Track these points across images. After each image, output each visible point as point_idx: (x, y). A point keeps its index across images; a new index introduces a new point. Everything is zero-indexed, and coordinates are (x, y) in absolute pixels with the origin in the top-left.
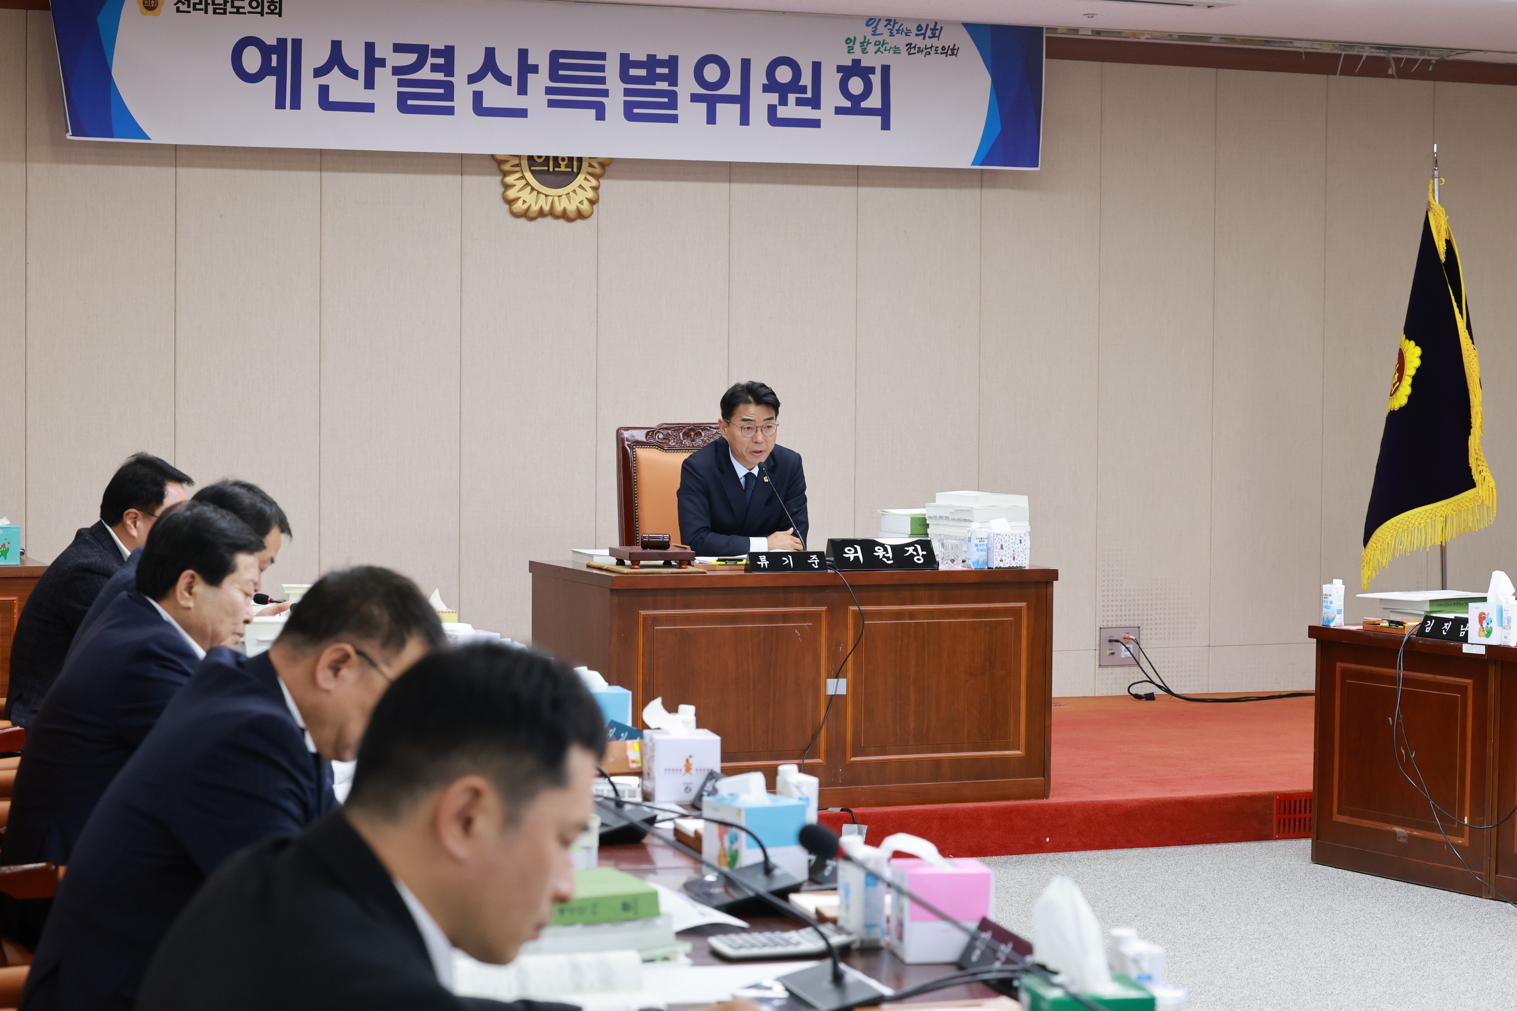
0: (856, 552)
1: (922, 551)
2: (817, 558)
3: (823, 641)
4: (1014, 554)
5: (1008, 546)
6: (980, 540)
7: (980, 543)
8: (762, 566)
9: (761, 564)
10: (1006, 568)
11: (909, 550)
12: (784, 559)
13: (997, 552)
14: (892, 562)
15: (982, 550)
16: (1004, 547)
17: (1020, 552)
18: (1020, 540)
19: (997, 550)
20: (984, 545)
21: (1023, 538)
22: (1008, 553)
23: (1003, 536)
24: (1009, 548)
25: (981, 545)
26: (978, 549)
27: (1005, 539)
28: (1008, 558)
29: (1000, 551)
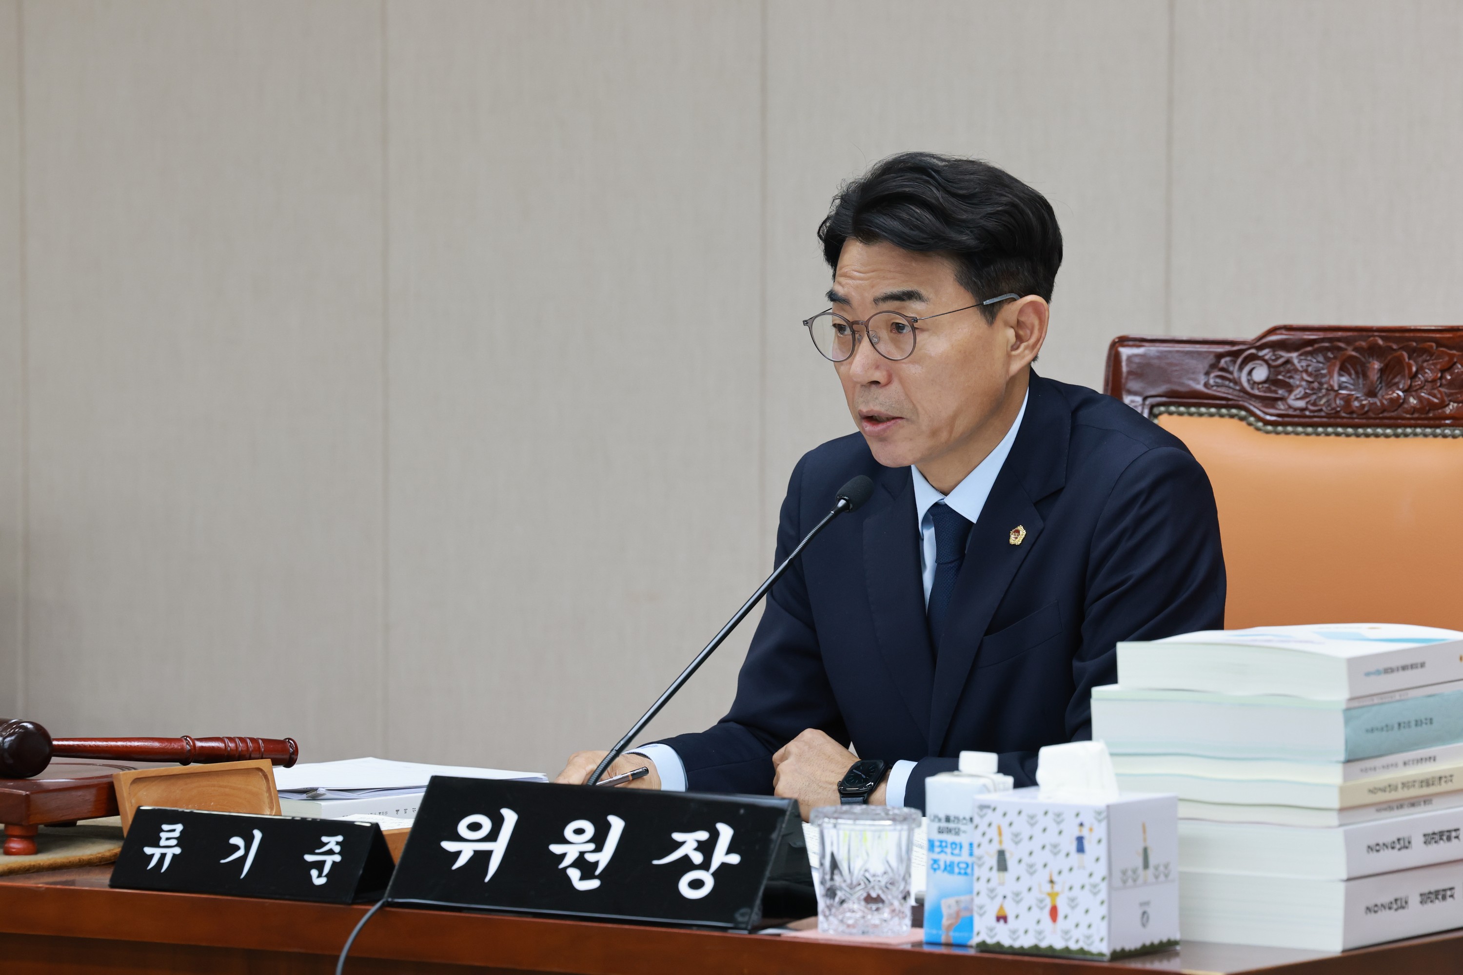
0: (494, 833)
1: (728, 852)
2: (337, 848)
4: (1053, 895)
5: (1027, 860)
6: (944, 824)
7: (945, 837)
8: (152, 865)
9: (151, 857)
10: (1021, 952)
11: (681, 844)
12: (231, 840)
13: (983, 880)
14: (593, 884)
15: (949, 868)
16: (1011, 862)
17: (1077, 888)
18: (1080, 840)
19: (984, 873)
20: (961, 847)
21: (1091, 830)
22: (1030, 889)
23: (1005, 814)
24: (1031, 869)
25: (949, 845)
26: (935, 861)
27: (1014, 829)
28: (1030, 909)
29: (995, 875)
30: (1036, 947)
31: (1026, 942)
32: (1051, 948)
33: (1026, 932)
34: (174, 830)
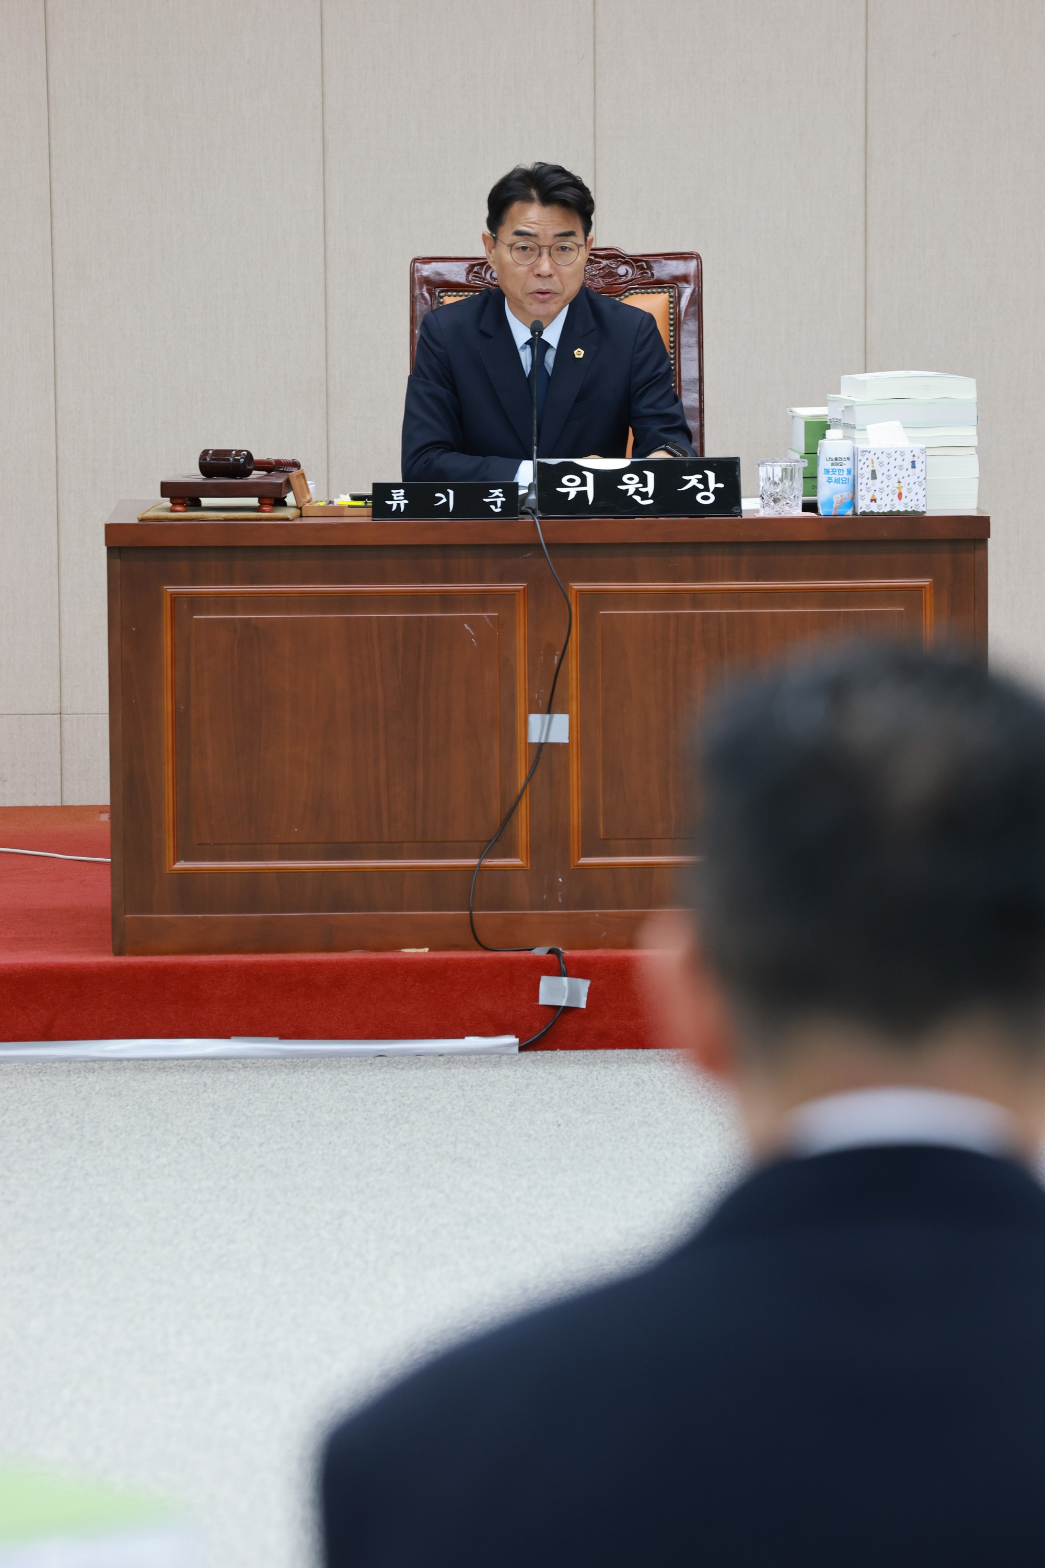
0: (584, 483)
1: (716, 483)
2: (501, 495)
3: (520, 644)
4: (900, 488)
5: (887, 473)
6: (834, 462)
7: (833, 467)
8: (394, 508)
9: (392, 505)
10: (884, 514)
11: (690, 480)
12: (438, 495)
13: (864, 484)
14: (651, 502)
15: (837, 481)
16: (878, 475)
17: (912, 484)
18: (913, 462)
19: (864, 481)
20: (843, 471)
21: (919, 457)
22: (888, 486)
23: (875, 454)
24: (889, 477)
25: (837, 471)
26: (830, 478)
27: (879, 460)
28: (888, 495)
29: (870, 481)
30: (891, 511)
31: (886, 510)
32: (898, 511)
33: (886, 505)
34: (399, 492)
